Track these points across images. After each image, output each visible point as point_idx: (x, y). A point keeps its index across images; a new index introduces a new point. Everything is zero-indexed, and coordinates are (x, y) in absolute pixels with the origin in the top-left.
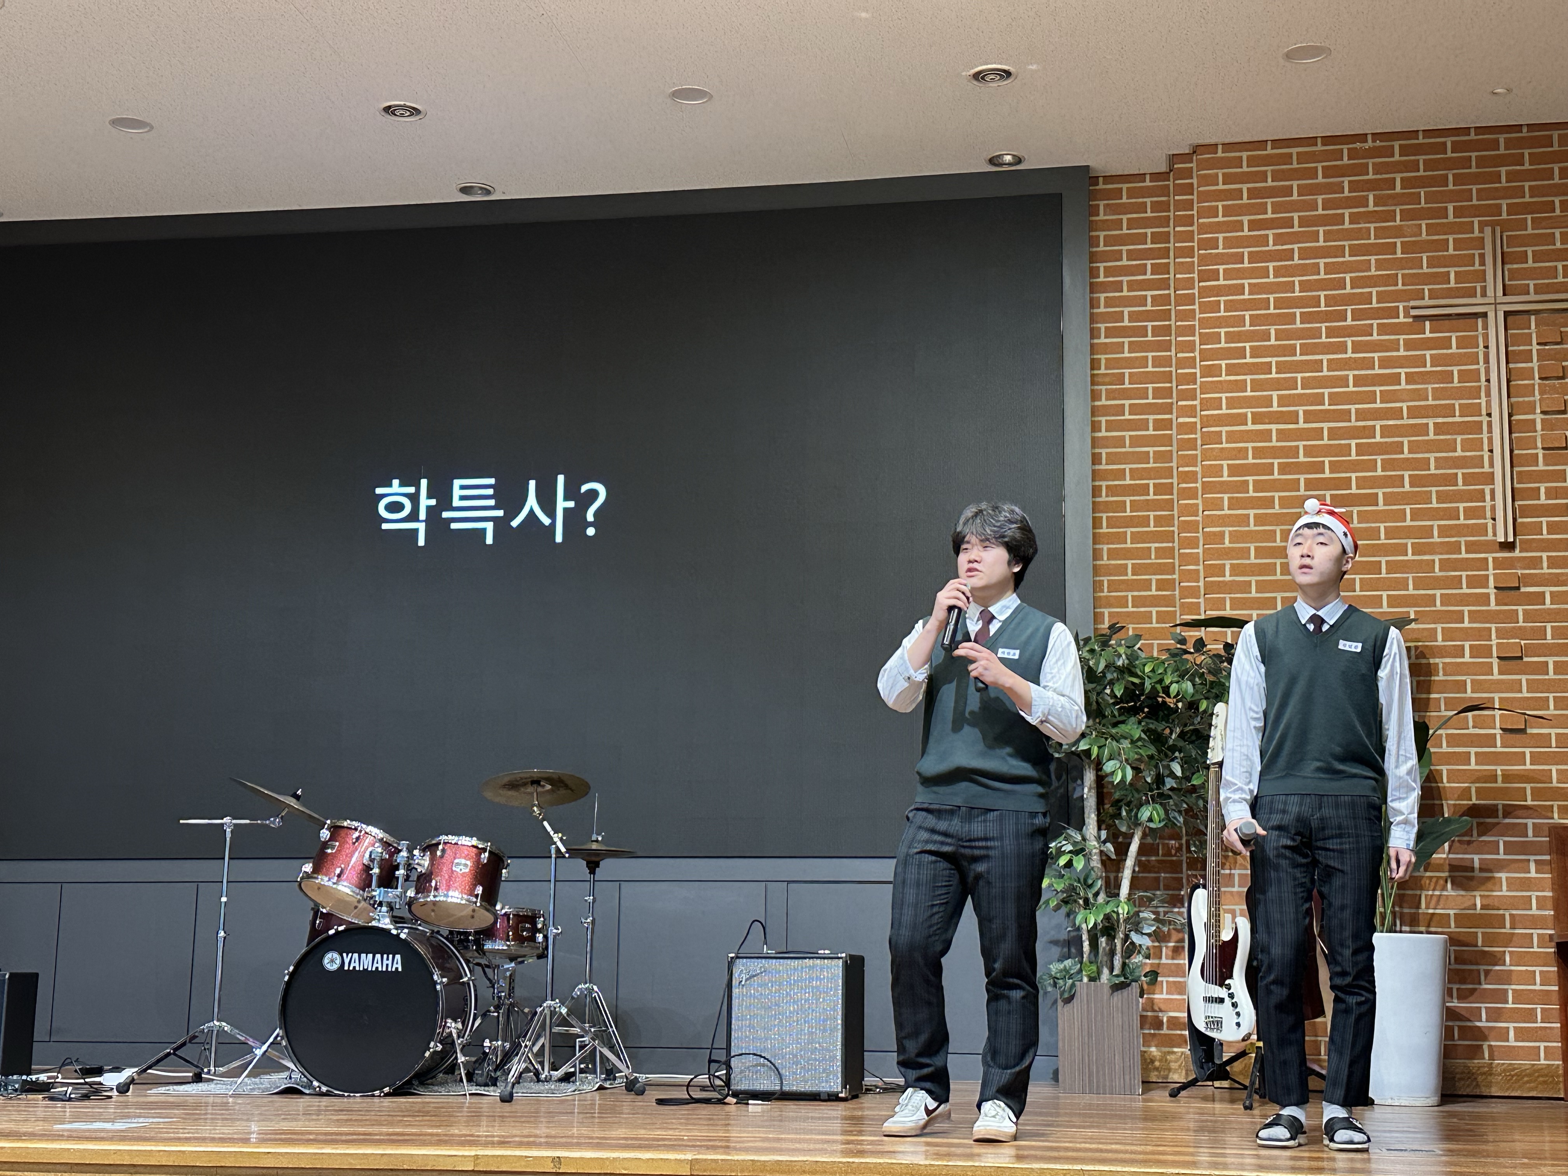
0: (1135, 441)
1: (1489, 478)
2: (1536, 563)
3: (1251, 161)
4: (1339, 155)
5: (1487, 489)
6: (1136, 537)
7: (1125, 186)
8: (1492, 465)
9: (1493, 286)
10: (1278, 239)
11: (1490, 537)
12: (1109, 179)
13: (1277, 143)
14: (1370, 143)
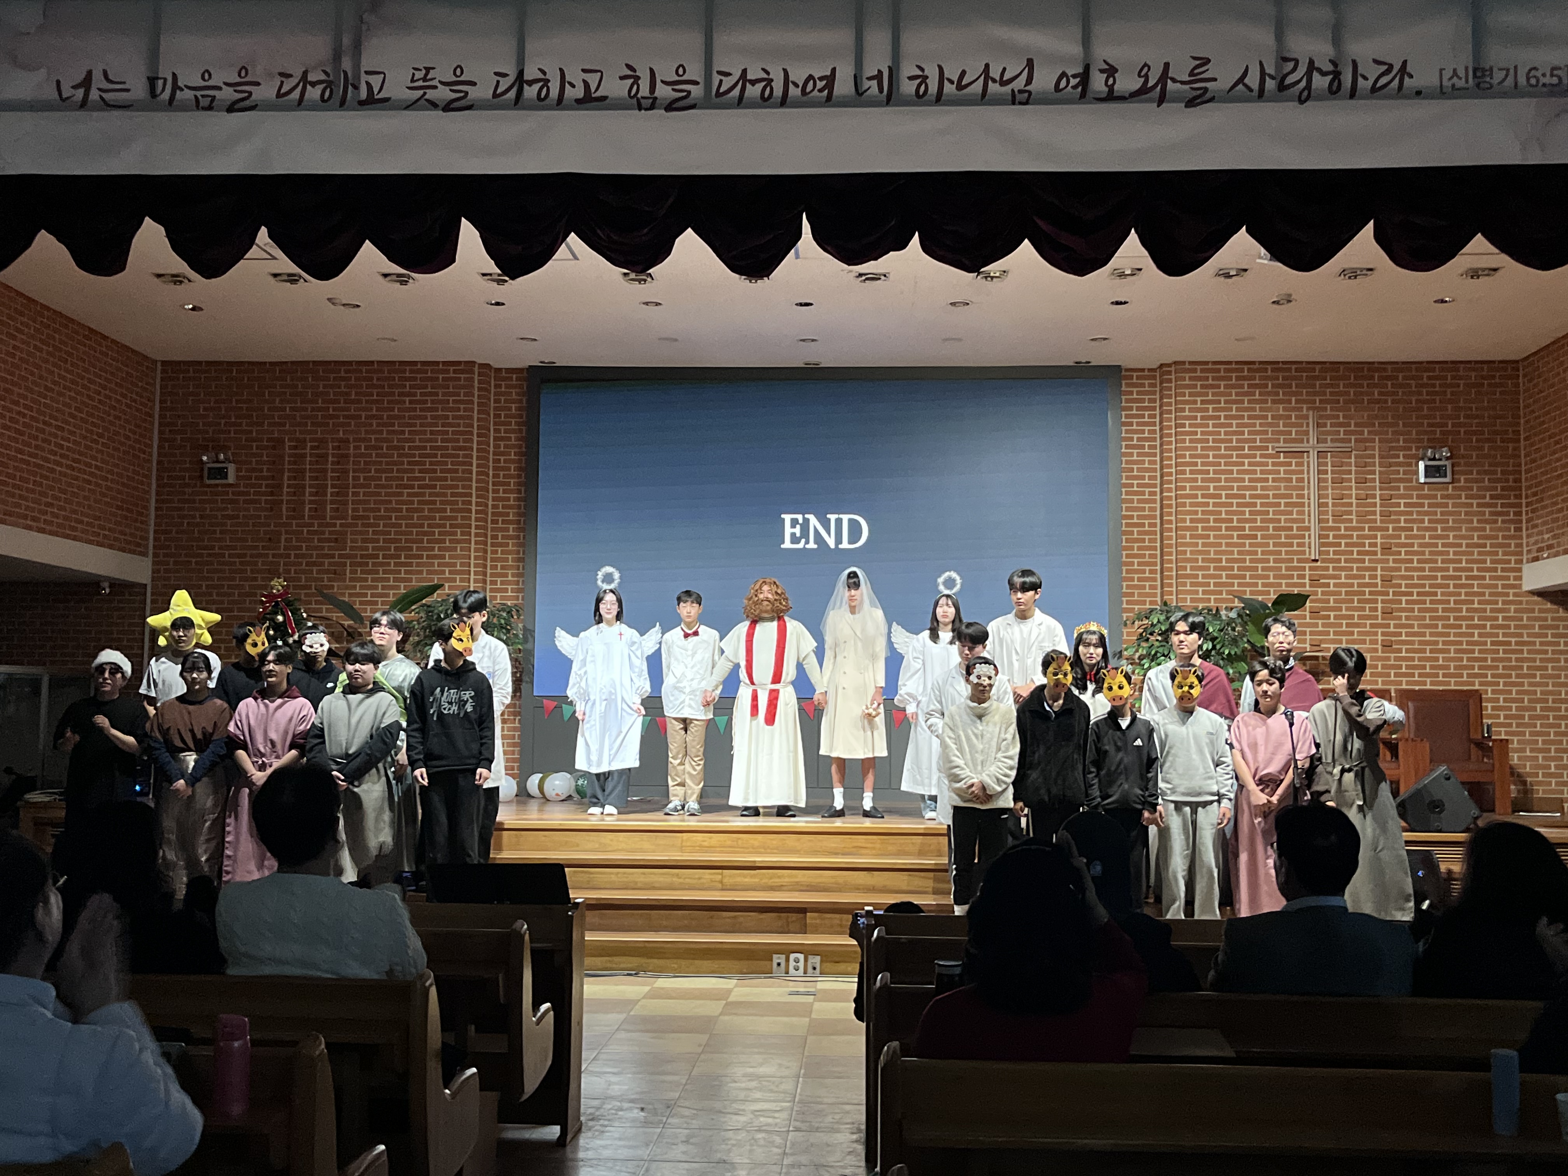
0: (1139, 501)
1: (1308, 529)
2: (1327, 569)
3: (1202, 371)
4: (1242, 371)
5: (1307, 534)
6: (1139, 548)
7: (1135, 374)
8: (1309, 522)
9: (1313, 440)
10: (1214, 410)
11: (1307, 556)
12: (1127, 370)
13: (1215, 363)
14: (1257, 366)
